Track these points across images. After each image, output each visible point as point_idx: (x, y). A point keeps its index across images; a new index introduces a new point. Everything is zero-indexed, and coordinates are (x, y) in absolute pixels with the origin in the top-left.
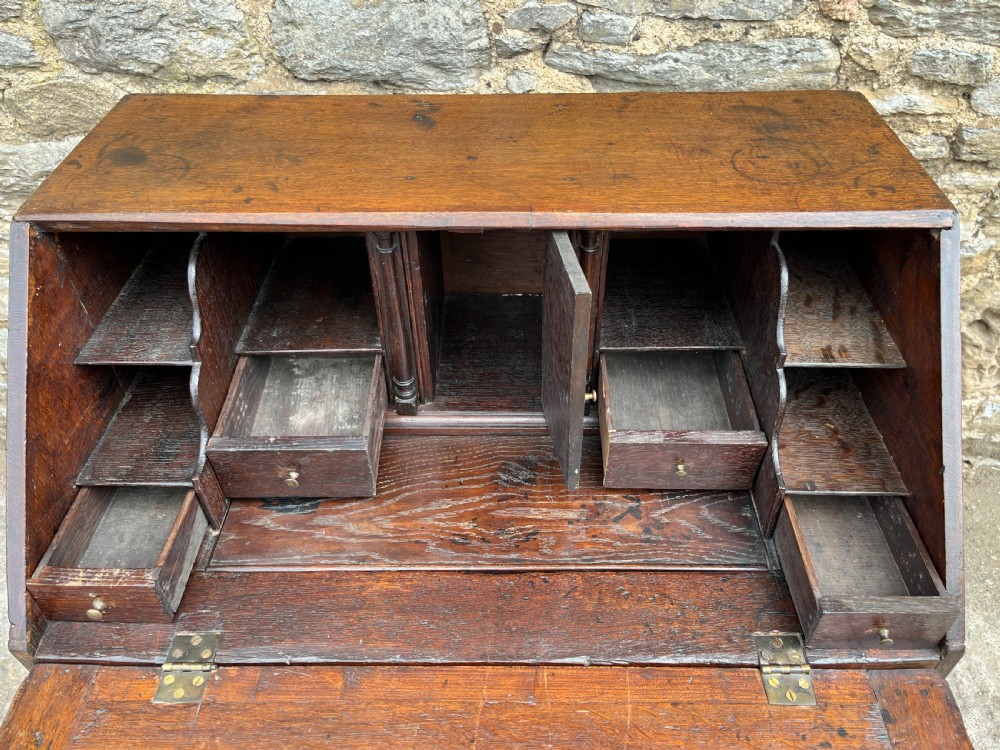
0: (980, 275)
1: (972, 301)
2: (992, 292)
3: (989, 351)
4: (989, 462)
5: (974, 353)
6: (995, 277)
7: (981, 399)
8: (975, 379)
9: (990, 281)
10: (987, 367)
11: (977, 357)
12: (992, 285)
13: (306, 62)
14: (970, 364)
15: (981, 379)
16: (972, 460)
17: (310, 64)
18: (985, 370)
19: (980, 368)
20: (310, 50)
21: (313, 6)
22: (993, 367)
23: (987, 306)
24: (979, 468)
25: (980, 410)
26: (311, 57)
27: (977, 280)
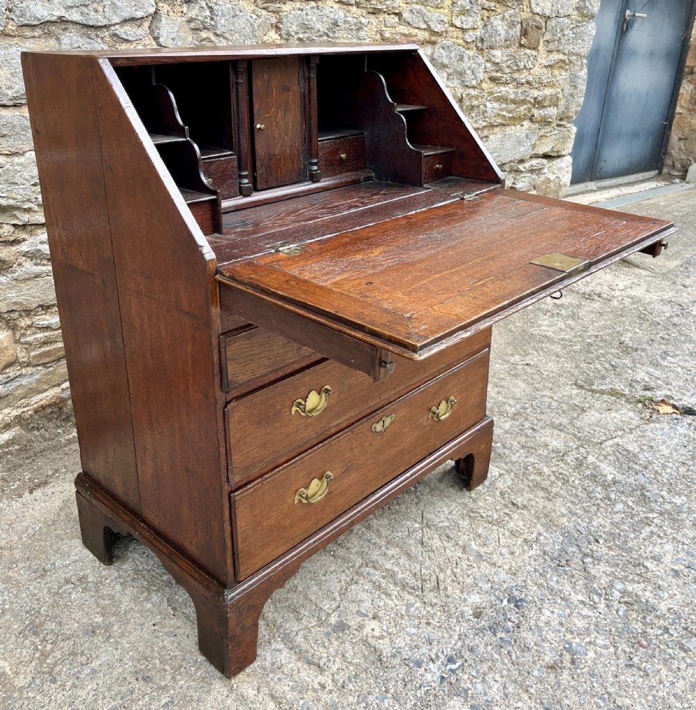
13: (7, 91)
17: (9, 92)
20: (8, 83)
21: (8, 54)
26: (10, 88)
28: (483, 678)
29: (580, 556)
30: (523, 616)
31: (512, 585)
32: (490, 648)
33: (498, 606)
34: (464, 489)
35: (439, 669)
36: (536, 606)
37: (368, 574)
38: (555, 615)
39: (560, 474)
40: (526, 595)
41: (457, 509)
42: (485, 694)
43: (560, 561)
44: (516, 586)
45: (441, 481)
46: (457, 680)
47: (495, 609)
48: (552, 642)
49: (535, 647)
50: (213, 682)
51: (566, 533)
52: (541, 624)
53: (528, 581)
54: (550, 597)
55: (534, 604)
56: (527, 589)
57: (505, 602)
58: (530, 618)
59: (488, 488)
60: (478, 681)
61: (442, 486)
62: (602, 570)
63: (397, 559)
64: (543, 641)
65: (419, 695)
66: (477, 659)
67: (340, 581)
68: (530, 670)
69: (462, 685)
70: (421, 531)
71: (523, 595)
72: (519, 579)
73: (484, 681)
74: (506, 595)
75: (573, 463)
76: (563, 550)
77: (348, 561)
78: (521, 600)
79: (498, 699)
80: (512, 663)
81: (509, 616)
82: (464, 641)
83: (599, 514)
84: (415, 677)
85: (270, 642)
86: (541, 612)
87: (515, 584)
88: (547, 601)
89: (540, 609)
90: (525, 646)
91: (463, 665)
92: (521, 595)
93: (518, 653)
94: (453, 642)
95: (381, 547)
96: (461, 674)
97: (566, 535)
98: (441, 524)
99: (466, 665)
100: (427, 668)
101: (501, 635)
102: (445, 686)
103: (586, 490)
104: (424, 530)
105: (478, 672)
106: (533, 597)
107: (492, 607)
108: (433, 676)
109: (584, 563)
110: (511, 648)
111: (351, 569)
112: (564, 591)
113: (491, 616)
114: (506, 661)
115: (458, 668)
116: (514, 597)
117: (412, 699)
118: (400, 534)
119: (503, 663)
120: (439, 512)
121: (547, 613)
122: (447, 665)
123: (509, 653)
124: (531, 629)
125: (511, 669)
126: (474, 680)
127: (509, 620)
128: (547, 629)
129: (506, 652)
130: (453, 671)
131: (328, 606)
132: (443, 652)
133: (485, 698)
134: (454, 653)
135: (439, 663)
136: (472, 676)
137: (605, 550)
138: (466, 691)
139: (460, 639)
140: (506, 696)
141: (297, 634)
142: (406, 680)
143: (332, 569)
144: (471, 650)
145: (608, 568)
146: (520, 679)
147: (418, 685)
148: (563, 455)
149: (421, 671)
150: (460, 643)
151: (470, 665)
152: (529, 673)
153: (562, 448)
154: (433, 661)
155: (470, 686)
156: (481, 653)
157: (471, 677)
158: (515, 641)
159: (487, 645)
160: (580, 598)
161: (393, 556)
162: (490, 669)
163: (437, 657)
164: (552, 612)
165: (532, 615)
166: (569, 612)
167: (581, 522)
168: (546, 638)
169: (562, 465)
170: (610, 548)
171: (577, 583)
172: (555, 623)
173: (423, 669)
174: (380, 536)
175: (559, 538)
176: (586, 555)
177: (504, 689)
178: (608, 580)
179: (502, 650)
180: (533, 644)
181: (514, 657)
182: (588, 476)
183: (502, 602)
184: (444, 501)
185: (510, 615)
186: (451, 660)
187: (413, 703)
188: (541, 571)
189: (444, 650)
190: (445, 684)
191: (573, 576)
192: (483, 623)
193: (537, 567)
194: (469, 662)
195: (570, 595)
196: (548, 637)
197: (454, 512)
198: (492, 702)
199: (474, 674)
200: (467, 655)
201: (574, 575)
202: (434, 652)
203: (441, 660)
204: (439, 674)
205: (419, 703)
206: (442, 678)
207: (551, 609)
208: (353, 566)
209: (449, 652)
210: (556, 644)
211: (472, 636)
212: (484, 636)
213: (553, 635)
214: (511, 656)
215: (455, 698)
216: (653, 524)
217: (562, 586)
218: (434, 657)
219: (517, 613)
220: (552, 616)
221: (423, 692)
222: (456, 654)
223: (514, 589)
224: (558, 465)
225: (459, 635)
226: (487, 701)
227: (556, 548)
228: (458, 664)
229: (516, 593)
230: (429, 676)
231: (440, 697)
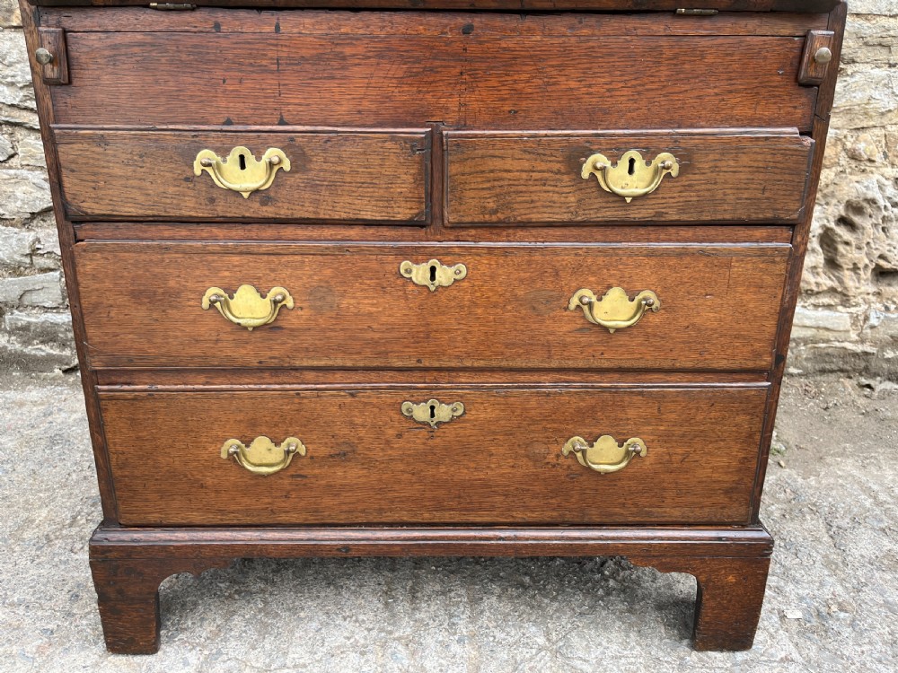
0: (834, 169)
1: (833, 195)
2: (848, 184)
3: (859, 248)
4: (889, 385)
5: (847, 251)
6: (847, 171)
7: (864, 307)
8: (854, 281)
9: (844, 175)
10: (861, 265)
11: (850, 255)
12: (846, 178)
14: (846, 264)
15: (859, 282)
16: (872, 382)
18: (859, 269)
19: (855, 268)
22: (866, 266)
23: (847, 198)
24: (881, 391)
25: (866, 319)
27: (833, 174)
34: (685, 642)
37: (393, 654)
41: (633, 660)
45: (660, 607)
50: (100, 643)
59: (734, 665)
61: (652, 615)
63: (453, 664)
67: (348, 638)
70: (534, 651)
77: (395, 622)
85: (194, 648)
95: (455, 634)
98: (578, 663)
104: (543, 653)
111: (383, 634)
118: (503, 635)
120: (600, 644)
131: (296, 656)
141: (224, 662)
143: (361, 617)
161: (454, 656)
174: (472, 620)
184: (628, 636)
197: (623, 661)
208: (391, 633)
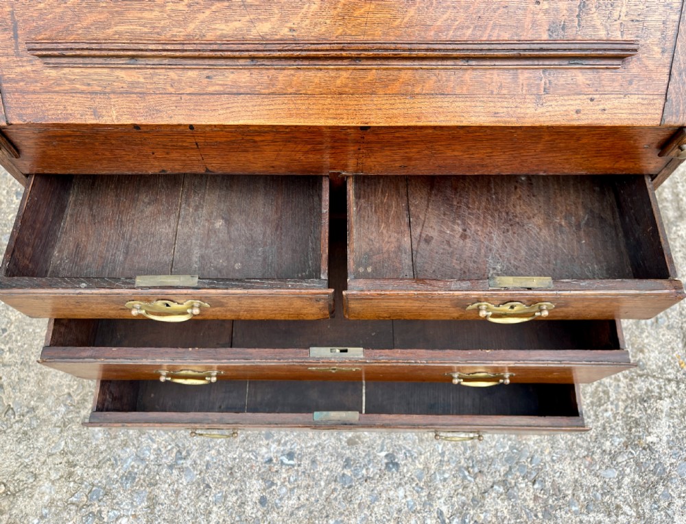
28: (294, 488)
29: (498, 478)
30: (380, 476)
31: (407, 447)
32: (327, 473)
33: (375, 451)
35: (277, 452)
36: (401, 479)
38: (404, 501)
39: (604, 392)
40: (405, 465)
42: (281, 499)
43: (473, 467)
44: (409, 451)
46: (277, 471)
47: (369, 451)
48: (373, 515)
49: (356, 506)
51: (517, 449)
52: (384, 495)
53: (423, 457)
54: (422, 484)
55: (401, 477)
56: (413, 461)
57: (384, 454)
58: (383, 484)
60: (289, 486)
62: (499, 507)
64: (369, 507)
65: (244, 455)
66: (308, 472)
68: (331, 516)
69: (275, 478)
71: (403, 463)
72: (419, 447)
73: (292, 490)
74: (391, 450)
75: (638, 392)
76: (491, 461)
78: (397, 465)
79: (284, 511)
80: (327, 499)
81: (370, 467)
82: (315, 451)
83: (578, 461)
84: (255, 442)
86: (398, 487)
87: (410, 449)
88: (414, 485)
89: (400, 484)
90: (351, 498)
91: (293, 466)
92: (403, 460)
93: (340, 496)
94: (309, 445)
96: (284, 470)
97: (515, 451)
99: (296, 468)
100: (270, 443)
101: (348, 472)
102: (265, 467)
103: (604, 429)
105: (296, 480)
106: (408, 471)
107: (369, 447)
108: (266, 453)
109: (492, 487)
110: (339, 488)
112: (439, 492)
113: (359, 453)
114: (324, 493)
115: (288, 465)
116: (394, 458)
117: (237, 453)
119: (320, 493)
121: (401, 492)
122: (284, 455)
123: (334, 490)
124: (372, 490)
125: (320, 502)
126: (286, 483)
127: (367, 469)
128: (383, 503)
129: (333, 487)
130: (282, 463)
132: (292, 444)
133: (277, 501)
134: (298, 452)
135: (282, 449)
136: (289, 479)
137: (529, 495)
138: (273, 484)
139: (316, 446)
140: (292, 514)
142: (249, 438)
144: (313, 462)
145: (505, 511)
146: (316, 513)
147: (250, 449)
148: (641, 376)
149: (265, 442)
150: (312, 450)
151: (297, 471)
152: (327, 516)
153: (654, 367)
154: (279, 444)
155: (279, 483)
156: (316, 470)
157: (287, 479)
158: (349, 487)
159: (328, 469)
160: (444, 509)
162: (307, 486)
163: (285, 444)
164: (406, 496)
165: (387, 483)
166: (419, 508)
167: (546, 453)
168: (374, 507)
169: (622, 385)
170: (536, 498)
171: (459, 496)
172: (395, 506)
173: (267, 442)
175: (504, 447)
176: (504, 483)
177: (297, 508)
178: (489, 519)
179: (333, 483)
180: (358, 502)
181: (332, 496)
182: (632, 417)
183: (381, 451)
185: (372, 467)
186: (291, 455)
187: (235, 456)
188: (446, 459)
189: (295, 444)
190: (267, 465)
191: (465, 487)
192: (348, 452)
193: (447, 453)
194: (300, 469)
195: (439, 498)
196: (376, 509)
198: (278, 508)
199: (292, 479)
200: (306, 462)
201: (467, 488)
202: (287, 439)
203: (285, 448)
204: (272, 455)
205: (237, 460)
206: (270, 461)
207: (408, 493)
209: (296, 448)
210: (374, 519)
211: (326, 453)
212: (335, 461)
213: (381, 511)
214: (332, 493)
215: (261, 481)
216: (614, 518)
217: (444, 486)
218: (282, 442)
219: (380, 470)
220: (400, 498)
221: (248, 457)
222: (299, 454)
223: (403, 451)
224: (619, 381)
225: (320, 444)
226: (276, 504)
227: (489, 453)
228: (291, 462)
229: (401, 456)
230: (264, 450)
231: (253, 471)
